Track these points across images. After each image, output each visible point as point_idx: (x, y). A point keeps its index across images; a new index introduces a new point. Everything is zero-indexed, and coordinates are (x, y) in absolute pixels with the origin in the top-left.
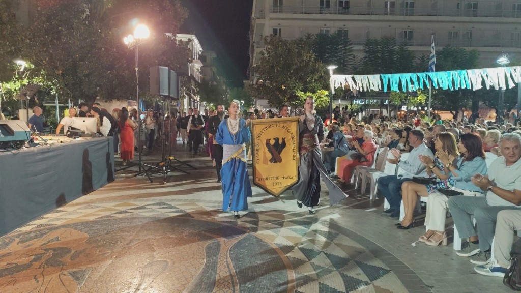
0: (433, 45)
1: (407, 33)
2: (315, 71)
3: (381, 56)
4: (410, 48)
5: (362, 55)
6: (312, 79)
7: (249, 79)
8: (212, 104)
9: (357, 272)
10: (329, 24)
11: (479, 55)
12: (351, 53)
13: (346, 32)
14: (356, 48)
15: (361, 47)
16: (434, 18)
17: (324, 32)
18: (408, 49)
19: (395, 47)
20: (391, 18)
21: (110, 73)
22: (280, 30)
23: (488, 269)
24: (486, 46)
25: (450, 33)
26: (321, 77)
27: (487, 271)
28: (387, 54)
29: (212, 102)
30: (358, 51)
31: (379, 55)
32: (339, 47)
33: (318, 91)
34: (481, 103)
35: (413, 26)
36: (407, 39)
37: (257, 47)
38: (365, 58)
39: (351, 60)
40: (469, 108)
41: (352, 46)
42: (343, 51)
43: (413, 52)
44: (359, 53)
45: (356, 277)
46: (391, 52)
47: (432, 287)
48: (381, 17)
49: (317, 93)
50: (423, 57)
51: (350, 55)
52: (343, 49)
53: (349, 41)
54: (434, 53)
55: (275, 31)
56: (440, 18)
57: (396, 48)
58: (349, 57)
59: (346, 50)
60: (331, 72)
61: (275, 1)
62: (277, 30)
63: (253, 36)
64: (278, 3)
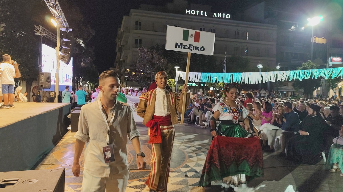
11: (249, 61)
12: (182, 57)
25: (235, 48)
26: (170, 72)
31: (198, 59)
32: (176, 53)
37: (125, 49)
39: (182, 61)
43: (216, 57)
46: (204, 58)
50: (221, 61)
59: (180, 55)
60: (176, 70)
61: (137, 23)
62: (137, 40)
63: (121, 41)
64: (138, 24)
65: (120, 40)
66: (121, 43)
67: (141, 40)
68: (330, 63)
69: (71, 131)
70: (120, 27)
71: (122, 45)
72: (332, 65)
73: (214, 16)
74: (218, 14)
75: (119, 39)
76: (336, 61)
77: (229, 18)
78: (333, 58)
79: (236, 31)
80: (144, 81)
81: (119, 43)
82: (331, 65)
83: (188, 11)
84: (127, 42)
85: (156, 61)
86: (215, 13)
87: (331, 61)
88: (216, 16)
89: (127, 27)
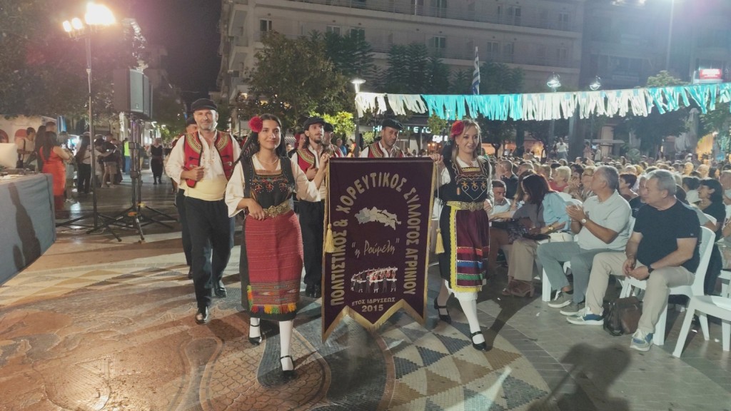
0: (477, 59)
1: (439, 40)
2: (333, 85)
3: (410, 68)
4: (445, 61)
5: (384, 67)
6: (330, 96)
7: (219, 91)
8: (164, 126)
9: (453, 332)
10: (339, 20)
11: (524, 74)
12: (370, 63)
13: (362, 32)
14: (377, 55)
15: (383, 56)
16: (471, 24)
17: (333, 30)
18: (442, 62)
19: (426, 59)
20: (419, 19)
21: (19, 73)
22: (270, 22)
23: (581, 317)
24: (529, 64)
25: (489, 44)
26: (340, 94)
27: (581, 320)
28: (417, 67)
29: (164, 123)
30: (379, 59)
31: (407, 67)
32: (357, 53)
33: (339, 113)
34: (526, 134)
35: (446, 32)
36: (439, 48)
37: (237, 45)
38: (389, 70)
39: (370, 72)
40: (513, 140)
41: (372, 53)
42: (362, 59)
43: (447, 65)
44: (381, 62)
45: (453, 337)
46: (422, 65)
47: (536, 340)
48: (407, 17)
49: (338, 116)
50: (461, 73)
51: (370, 66)
52: (361, 56)
53: (369, 46)
54: (478, 70)
55: (264, 23)
56: (477, 25)
57: (428, 60)
58: (370, 68)
59: (364, 57)
60: (357, 89)
62: (266, 22)
63: (228, 28)
65: (226, 26)
66: (228, 33)
68: (696, 82)
71: (230, 35)
75: (224, 22)
76: (708, 76)
78: (702, 69)
84: (242, 28)
87: (699, 76)
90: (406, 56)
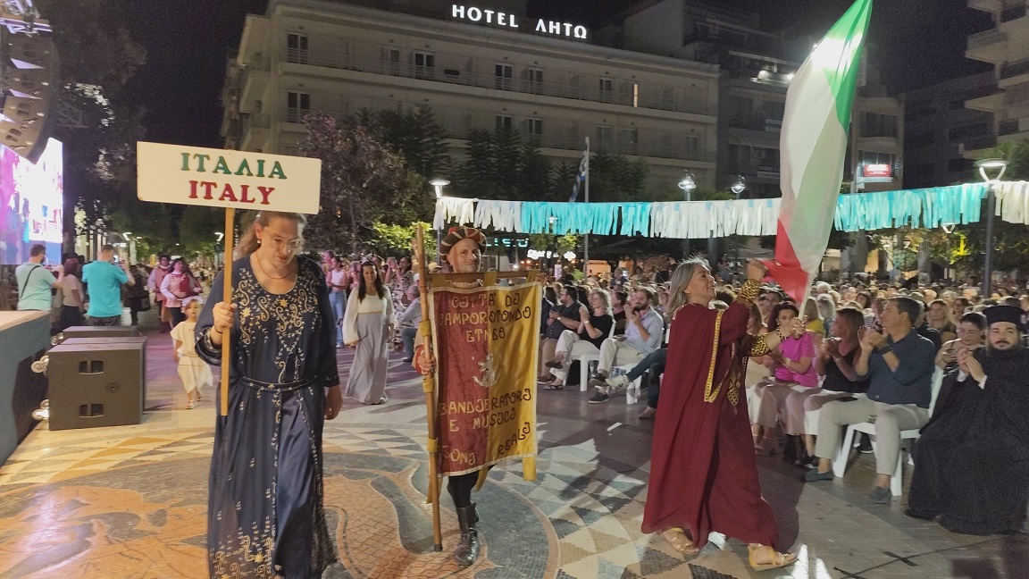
1: (534, 124)
3: (497, 162)
4: (545, 151)
6: (401, 201)
10: (399, 94)
13: (431, 112)
14: (453, 142)
15: (461, 144)
16: (575, 103)
18: (541, 153)
20: (507, 95)
22: (302, 96)
25: (599, 130)
26: (414, 198)
28: (507, 160)
30: (456, 149)
31: (493, 160)
32: (425, 140)
33: (413, 223)
35: (542, 112)
36: (534, 134)
38: (468, 164)
39: (444, 167)
41: (448, 140)
42: (432, 149)
43: (547, 158)
44: (458, 153)
46: (513, 157)
48: (491, 93)
49: (411, 227)
50: (564, 168)
51: (443, 157)
53: (443, 131)
55: (292, 97)
56: (584, 104)
57: (521, 150)
58: (442, 161)
59: (436, 146)
60: (438, 192)
61: (292, 40)
62: (295, 95)
63: (238, 102)
64: (297, 45)
65: (235, 98)
66: (238, 107)
67: (308, 96)
68: (860, 181)
69: (47, 425)
70: (235, 55)
71: (241, 111)
72: (866, 184)
73: (537, 29)
74: (551, 23)
75: (232, 92)
76: (875, 173)
77: (584, 36)
78: (867, 164)
79: (605, 79)
80: (327, 228)
81: (233, 108)
82: (862, 186)
83: (457, 11)
84: (260, 102)
85: (368, 160)
86: (541, 22)
87: (864, 174)
88: (544, 30)
89: (259, 54)
90: (491, 145)
